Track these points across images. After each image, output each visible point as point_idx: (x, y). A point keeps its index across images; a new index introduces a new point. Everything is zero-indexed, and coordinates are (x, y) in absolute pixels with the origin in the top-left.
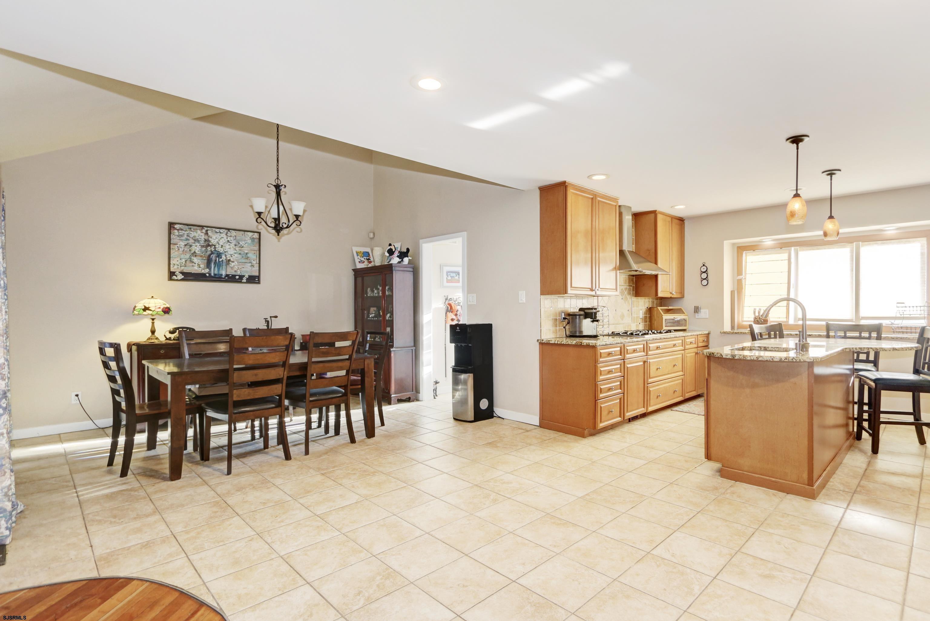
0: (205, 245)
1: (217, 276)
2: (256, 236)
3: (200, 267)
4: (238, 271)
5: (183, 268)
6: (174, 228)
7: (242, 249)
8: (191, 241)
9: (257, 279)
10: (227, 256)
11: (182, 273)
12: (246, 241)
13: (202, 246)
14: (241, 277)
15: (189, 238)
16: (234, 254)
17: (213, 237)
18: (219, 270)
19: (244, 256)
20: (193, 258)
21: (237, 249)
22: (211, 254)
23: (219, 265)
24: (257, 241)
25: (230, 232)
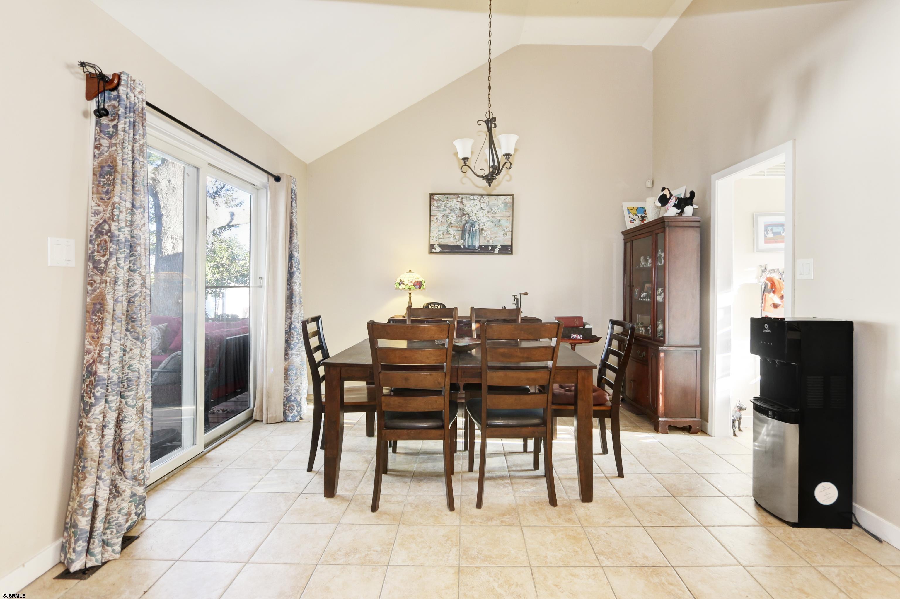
0: (460, 214)
1: (471, 248)
2: (509, 199)
3: (455, 239)
4: (491, 241)
5: (440, 240)
6: (433, 199)
7: (495, 215)
8: (448, 211)
9: (509, 250)
10: (480, 225)
11: (441, 246)
12: (499, 207)
13: (458, 216)
14: (494, 248)
15: (446, 208)
16: (487, 222)
17: (467, 205)
18: (472, 241)
19: (496, 223)
20: (449, 229)
21: (490, 216)
22: (466, 224)
23: (472, 235)
24: (510, 205)
25: (483, 198)
